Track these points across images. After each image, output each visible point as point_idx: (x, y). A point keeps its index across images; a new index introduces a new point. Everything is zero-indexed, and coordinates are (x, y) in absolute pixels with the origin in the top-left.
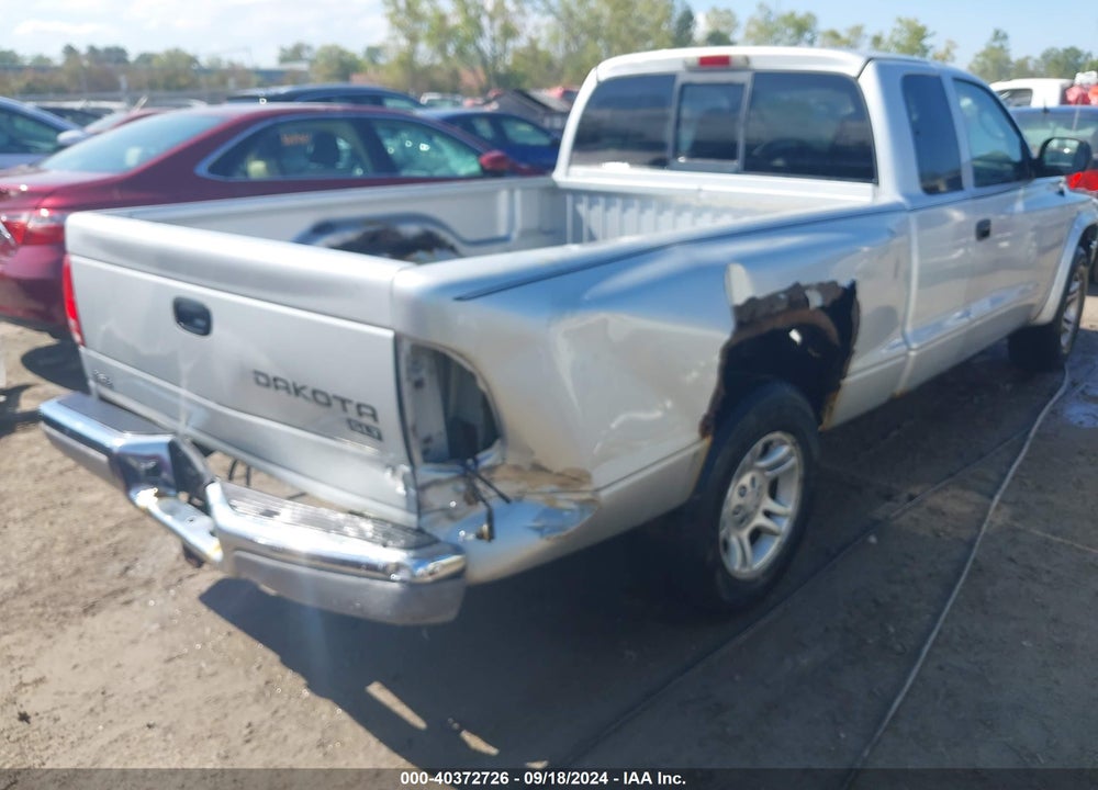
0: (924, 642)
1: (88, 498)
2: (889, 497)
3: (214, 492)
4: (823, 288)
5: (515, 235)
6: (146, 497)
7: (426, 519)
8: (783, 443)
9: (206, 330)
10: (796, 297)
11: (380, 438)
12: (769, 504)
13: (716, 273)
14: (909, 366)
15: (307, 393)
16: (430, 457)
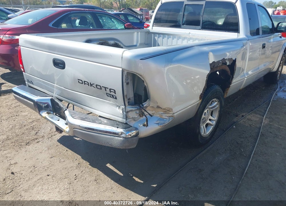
0: (252, 154)
1: (23, 114)
2: (237, 116)
3: (67, 113)
4: (230, 60)
5: (138, 45)
6: (44, 114)
7: (128, 120)
8: (216, 101)
9: (63, 68)
10: (224, 62)
11: (116, 98)
12: (211, 117)
13: (205, 54)
14: (244, 82)
15: (94, 86)
16: (130, 104)
